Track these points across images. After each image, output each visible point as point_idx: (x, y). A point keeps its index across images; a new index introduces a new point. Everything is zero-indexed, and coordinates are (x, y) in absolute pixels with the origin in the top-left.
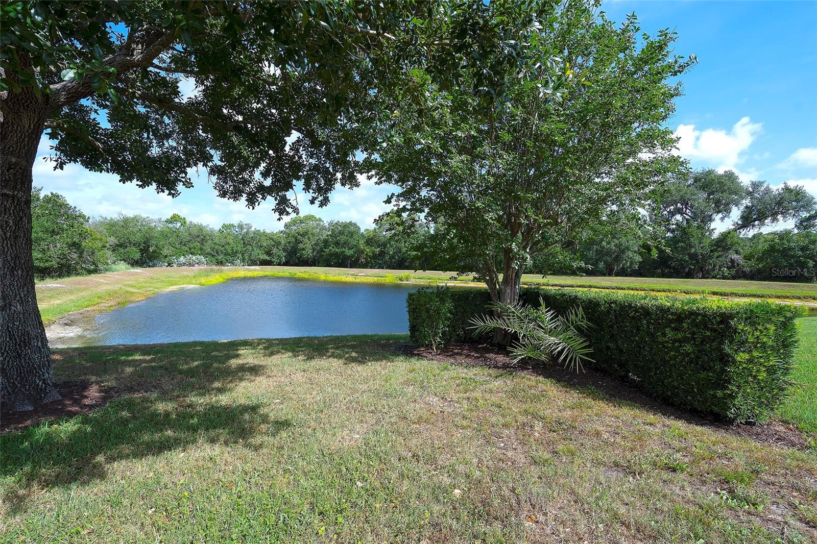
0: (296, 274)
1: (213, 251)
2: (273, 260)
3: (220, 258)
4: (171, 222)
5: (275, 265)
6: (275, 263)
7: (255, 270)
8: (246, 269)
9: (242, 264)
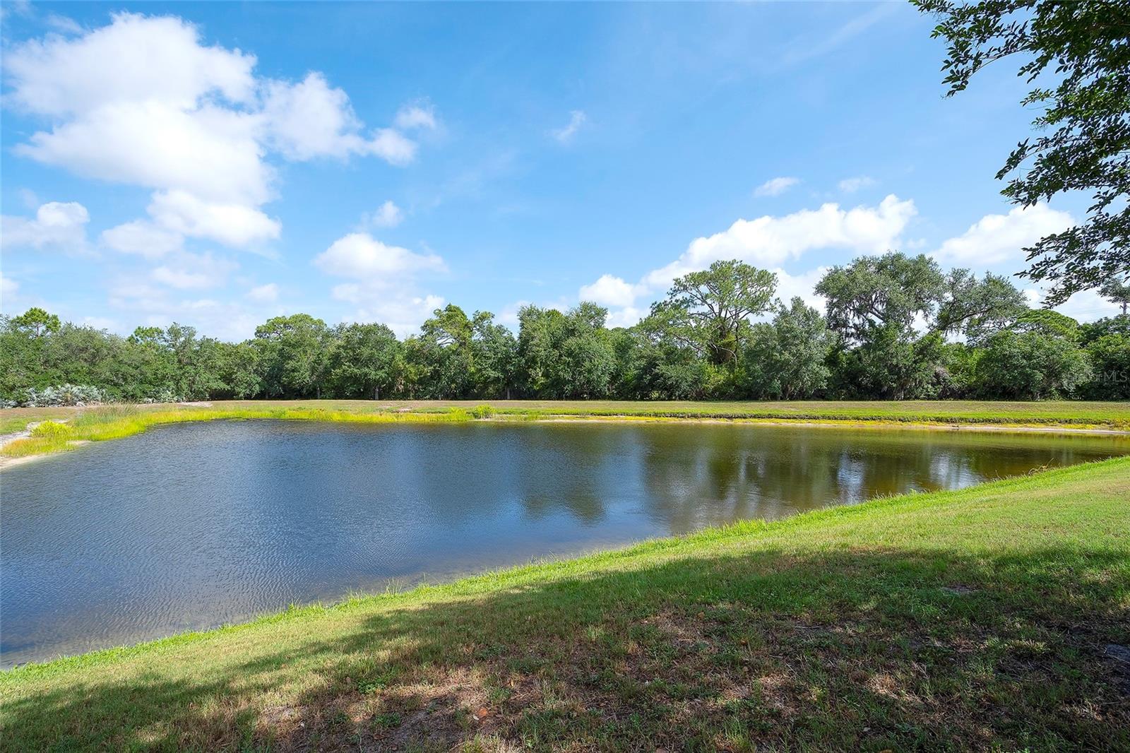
0: (284, 413)
1: (116, 375)
2: (237, 389)
3: (130, 388)
4: (25, 324)
5: (241, 399)
6: (242, 395)
7: (202, 408)
8: (185, 408)
9: (175, 399)
